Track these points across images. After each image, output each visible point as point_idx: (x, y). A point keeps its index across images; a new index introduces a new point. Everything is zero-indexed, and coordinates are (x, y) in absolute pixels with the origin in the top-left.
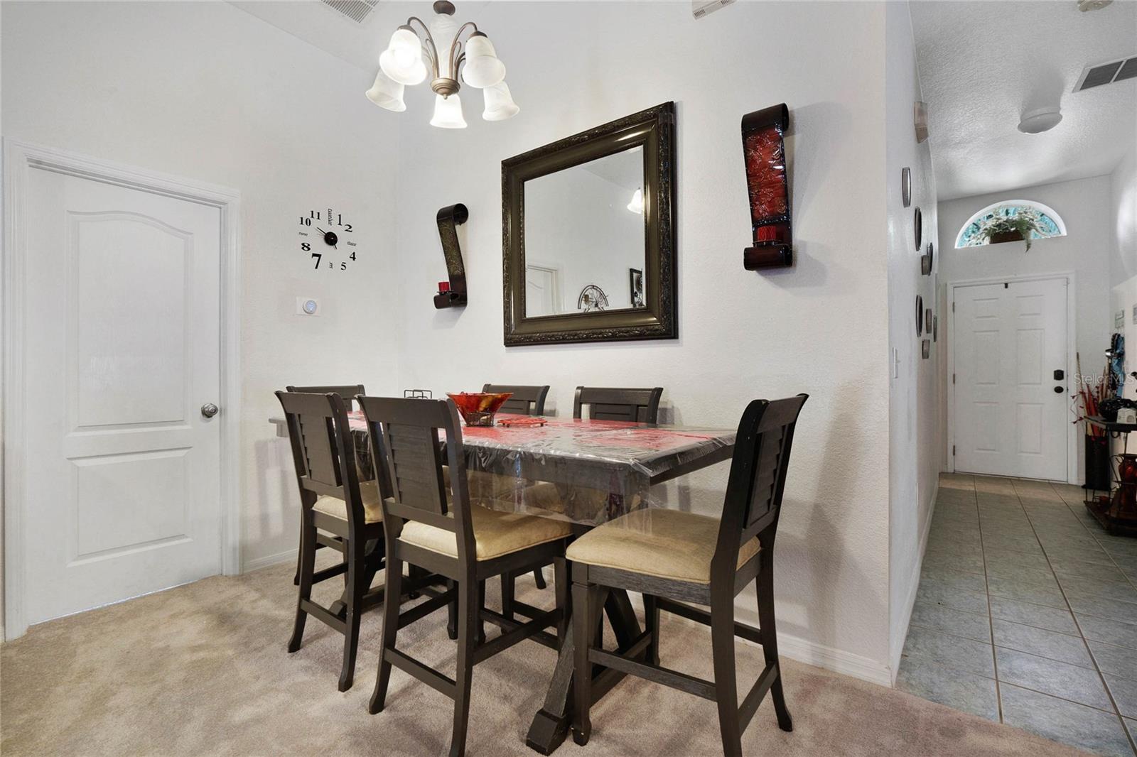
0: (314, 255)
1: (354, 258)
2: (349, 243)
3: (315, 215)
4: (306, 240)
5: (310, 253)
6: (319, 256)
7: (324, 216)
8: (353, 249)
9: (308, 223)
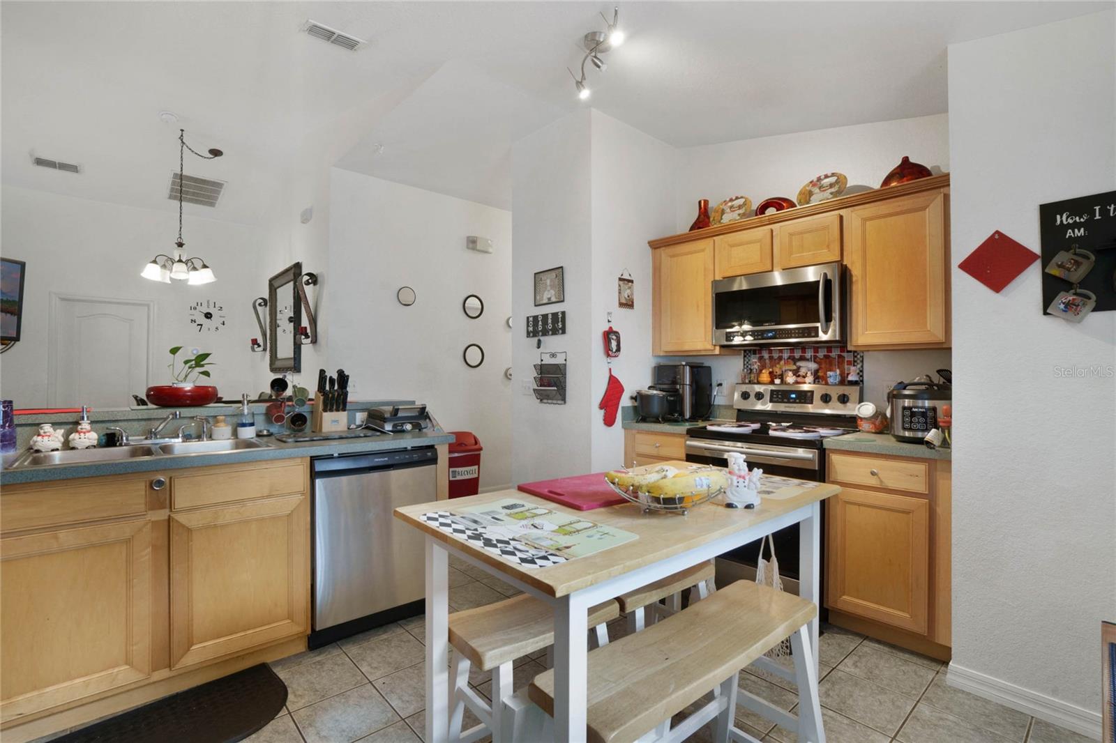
0: (198, 325)
1: (224, 324)
2: (221, 317)
3: (199, 304)
4: (193, 318)
5: (196, 324)
6: (201, 325)
7: (205, 304)
8: (223, 319)
9: (195, 308)
